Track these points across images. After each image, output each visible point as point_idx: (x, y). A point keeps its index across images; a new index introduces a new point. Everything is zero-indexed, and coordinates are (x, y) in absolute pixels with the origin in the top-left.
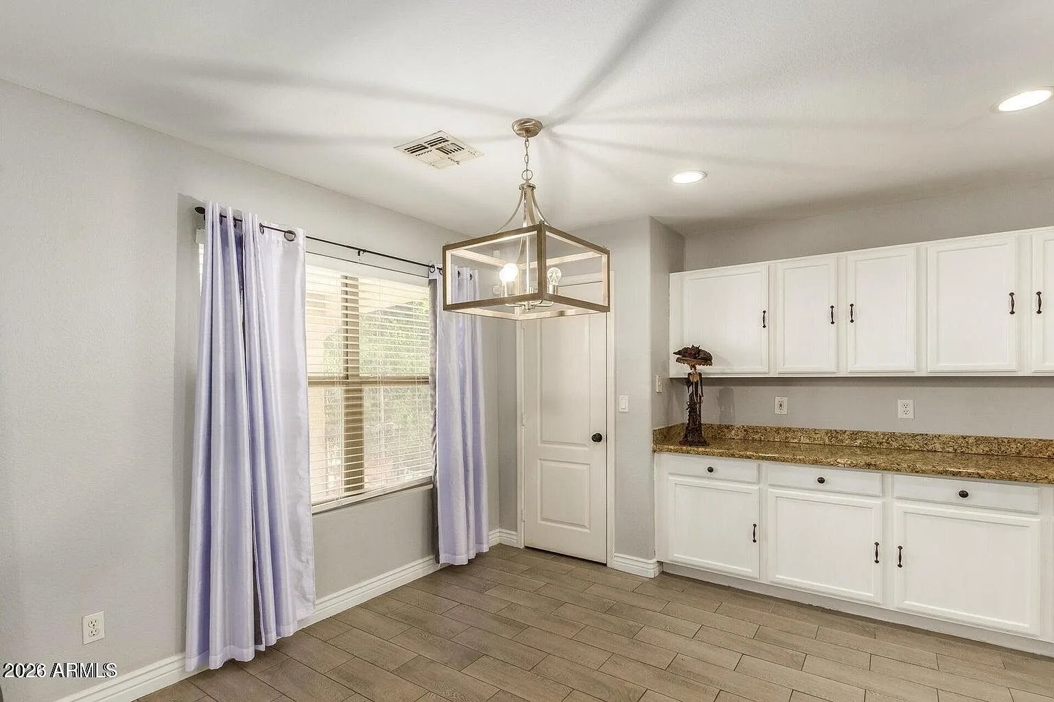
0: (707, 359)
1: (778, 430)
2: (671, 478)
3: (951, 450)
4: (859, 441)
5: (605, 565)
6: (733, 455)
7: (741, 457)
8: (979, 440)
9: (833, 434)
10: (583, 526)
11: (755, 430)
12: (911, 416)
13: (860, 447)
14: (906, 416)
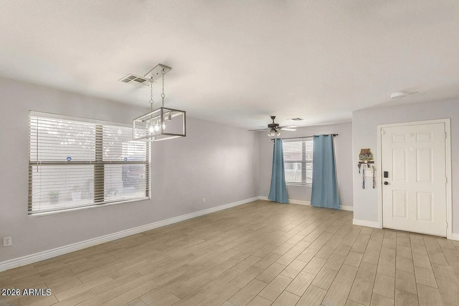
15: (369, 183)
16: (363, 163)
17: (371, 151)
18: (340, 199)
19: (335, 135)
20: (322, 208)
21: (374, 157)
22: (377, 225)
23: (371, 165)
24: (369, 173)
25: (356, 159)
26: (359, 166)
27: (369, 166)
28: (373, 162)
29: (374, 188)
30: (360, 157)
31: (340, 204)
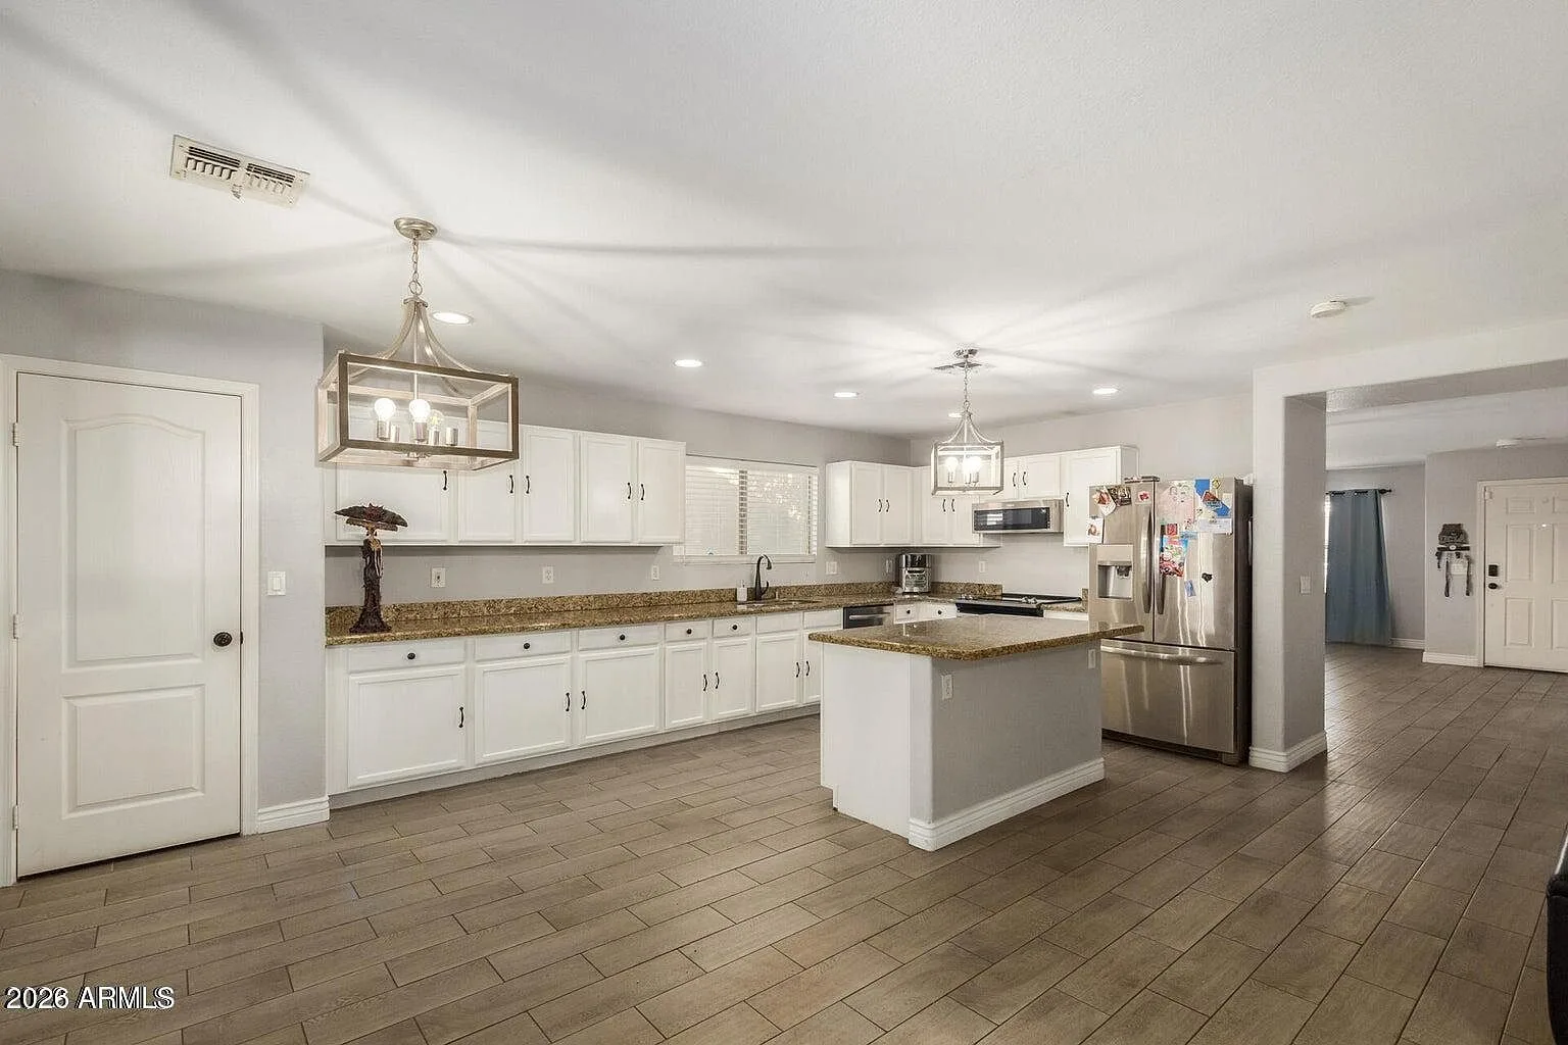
0: (394, 521)
1: (436, 606)
2: (352, 678)
3: (579, 608)
4: (513, 609)
5: (237, 835)
6: (439, 635)
7: (449, 635)
8: (598, 597)
9: (491, 604)
10: (193, 789)
11: (410, 608)
12: (552, 581)
13: (515, 614)
14: (548, 582)
15: (1459, 585)
16: (1448, 549)
17: (1465, 528)
18: (1393, 621)
19: (1383, 492)
20: (1351, 643)
21: (1469, 540)
22: (1473, 661)
23: (1464, 553)
24: (1459, 568)
25: (1432, 543)
26: (1439, 555)
27: (1458, 556)
28: (1468, 549)
29: (1468, 594)
30: (1441, 540)
31: (1394, 634)
